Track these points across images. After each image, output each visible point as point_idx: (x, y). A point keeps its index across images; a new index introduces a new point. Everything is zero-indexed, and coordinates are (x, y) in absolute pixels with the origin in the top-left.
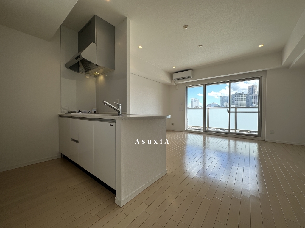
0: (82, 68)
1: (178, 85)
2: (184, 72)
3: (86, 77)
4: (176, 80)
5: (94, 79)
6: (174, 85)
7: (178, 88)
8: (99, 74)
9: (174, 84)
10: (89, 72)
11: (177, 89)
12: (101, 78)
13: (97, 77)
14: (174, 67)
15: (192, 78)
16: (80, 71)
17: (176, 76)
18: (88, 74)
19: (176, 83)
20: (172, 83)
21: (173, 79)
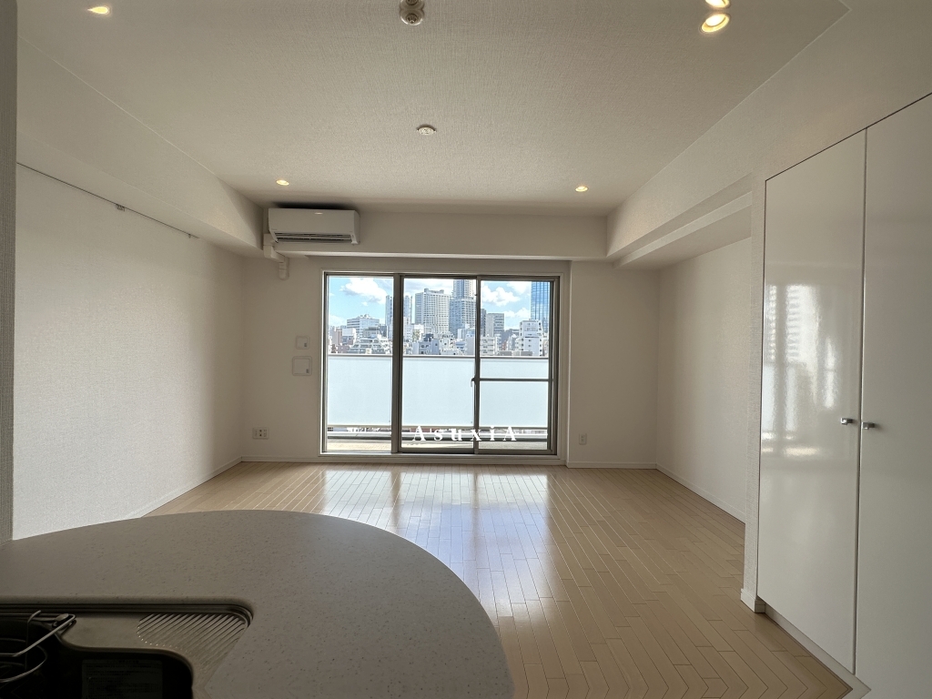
1: (289, 260)
2: (319, 213)
4: (283, 238)
6: (272, 261)
7: (288, 275)
9: (272, 254)
11: (284, 276)
14: (282, 183)
15: (354, 242)
17: (282, 222)
19: (280, 252)
20: (262, 248)
21: (269, 232)
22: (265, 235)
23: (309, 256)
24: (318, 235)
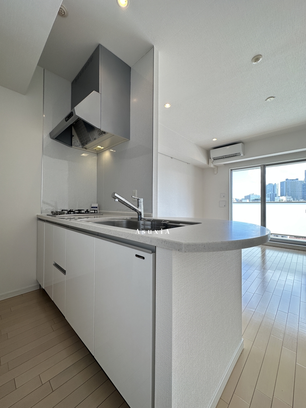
0: (76, 140)
1: (217, 167)
2: (228, 147)
3: (83, 155)
4: (215, 159)
5: (95, 157)
6: (211, 168)
8: (103, 148)
9: (212, 166)
10: (87, 146)
11: (216, 173)
12: (107, 155)
13: (99, 153)
14: (215, 140)
15: (242, 155)
16: (73, 144)
17: (215, 154)
18: (86, 149)
19: (215, 164)
20: (208, 164)
21: (211, 158)
22: (209, 160)
23: (225, 164)
24: (228, 155)
